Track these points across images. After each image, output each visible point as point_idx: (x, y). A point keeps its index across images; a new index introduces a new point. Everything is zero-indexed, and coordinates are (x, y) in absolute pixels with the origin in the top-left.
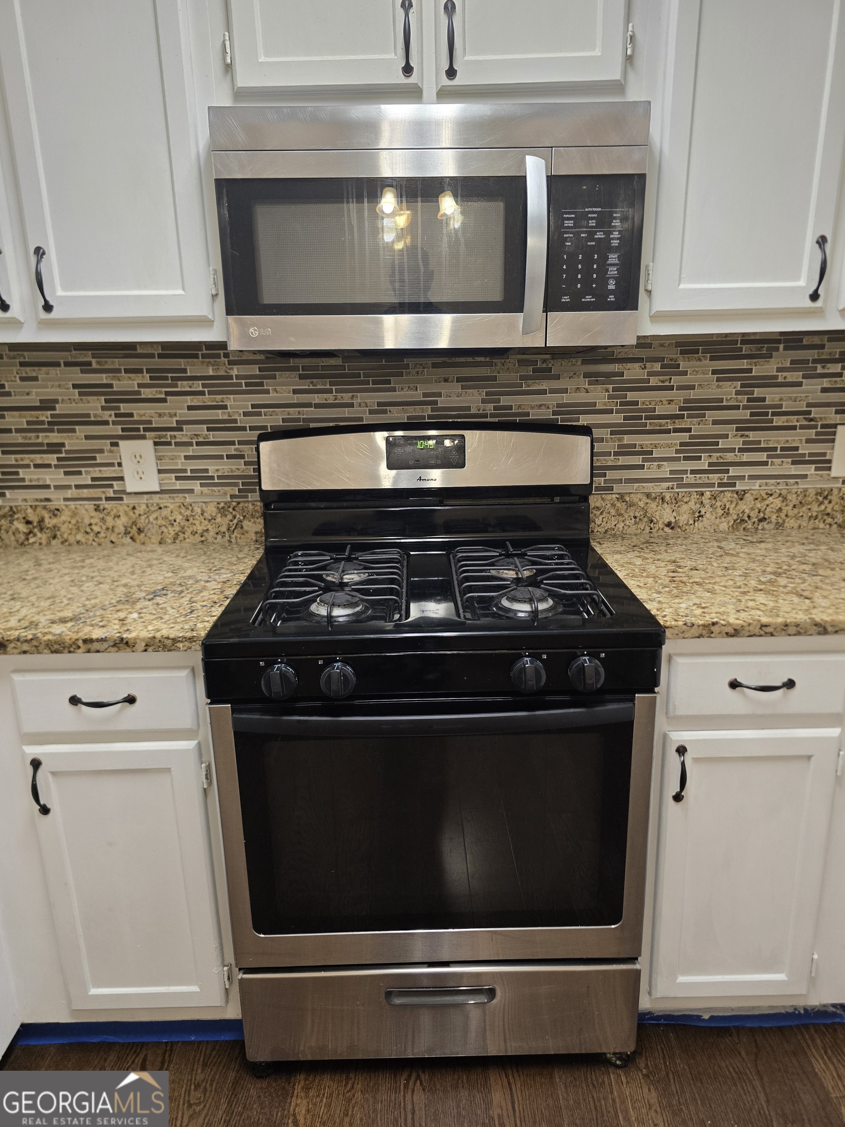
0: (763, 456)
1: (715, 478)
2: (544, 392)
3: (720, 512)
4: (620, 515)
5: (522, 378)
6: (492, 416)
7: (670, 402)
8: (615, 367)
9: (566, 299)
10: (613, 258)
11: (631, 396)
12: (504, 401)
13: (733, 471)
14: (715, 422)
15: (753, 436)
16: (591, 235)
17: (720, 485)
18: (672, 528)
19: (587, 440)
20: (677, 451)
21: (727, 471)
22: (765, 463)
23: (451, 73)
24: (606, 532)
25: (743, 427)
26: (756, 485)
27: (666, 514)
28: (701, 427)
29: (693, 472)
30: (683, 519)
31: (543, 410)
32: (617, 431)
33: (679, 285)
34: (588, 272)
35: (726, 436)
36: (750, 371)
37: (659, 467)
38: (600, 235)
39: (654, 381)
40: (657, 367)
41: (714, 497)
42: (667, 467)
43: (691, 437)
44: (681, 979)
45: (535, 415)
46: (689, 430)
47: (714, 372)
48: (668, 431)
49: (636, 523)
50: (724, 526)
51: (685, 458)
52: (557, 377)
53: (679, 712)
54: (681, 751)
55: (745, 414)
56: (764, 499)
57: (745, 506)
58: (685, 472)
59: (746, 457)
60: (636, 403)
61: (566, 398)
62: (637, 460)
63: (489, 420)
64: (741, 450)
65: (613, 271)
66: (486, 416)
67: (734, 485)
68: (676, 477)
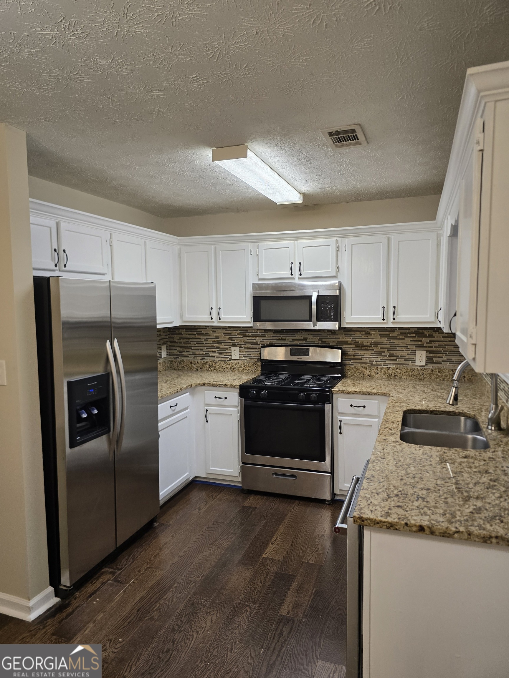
0: (395, 358)
1: (382, 363)
2: (334, 338)
3: (383, 373)
4: (355, 372)
5: (328, 335)
6: (321, 344)
7: (368, 342)
8: (353, 333)
9: (322, 320)
10: (332, 311)
11: (357, 340)
12: (323, 340)
13: (387, 362)
14: (381, 348)
15: (392, 352)
16: (327, 307)
17: (384, 365)
18: (370, 377)
19: (340, 351)
20: (371, 355)
21: (386, 362)
22: (396, 360)
23: (301, 275)
24: (351, 376)
25: (389, 350)
26: (394, 366)
27: (368, 372)
28: (378, 349)
29: (375, 361)
30: (373, 374)
31: (334, 343)
32: (354, 349)
33: (351, 316)
34: (327, 314)
35: (384, 352)
36: (389, 335)
37: (366, 359)
38: (329, 307)
39: (363, 337)
40: (364, 333)
41: (381, 368)
42: (368, 360)
43: (374, 352)
45: (332, 344)
46: (374, 350)
47: (379, 335)
48: (368, 350)
49: (359, 374)
50: (384, 377)
51: (373, 357)
52: (337, 335)
53: (340, 411)
54: (340, 421)
55: (389, 346)
56: (395, 370)
57: (390, 371)
58: (373, 361)
59: (390, 358)
60: (359, 342)
61: (339, 340)
62: (360, 357)
63: (320, 345)
64: (389, 356)
65: (332, 314)
66: (319, 344)
67: (388, 366)
68: (371, 363)
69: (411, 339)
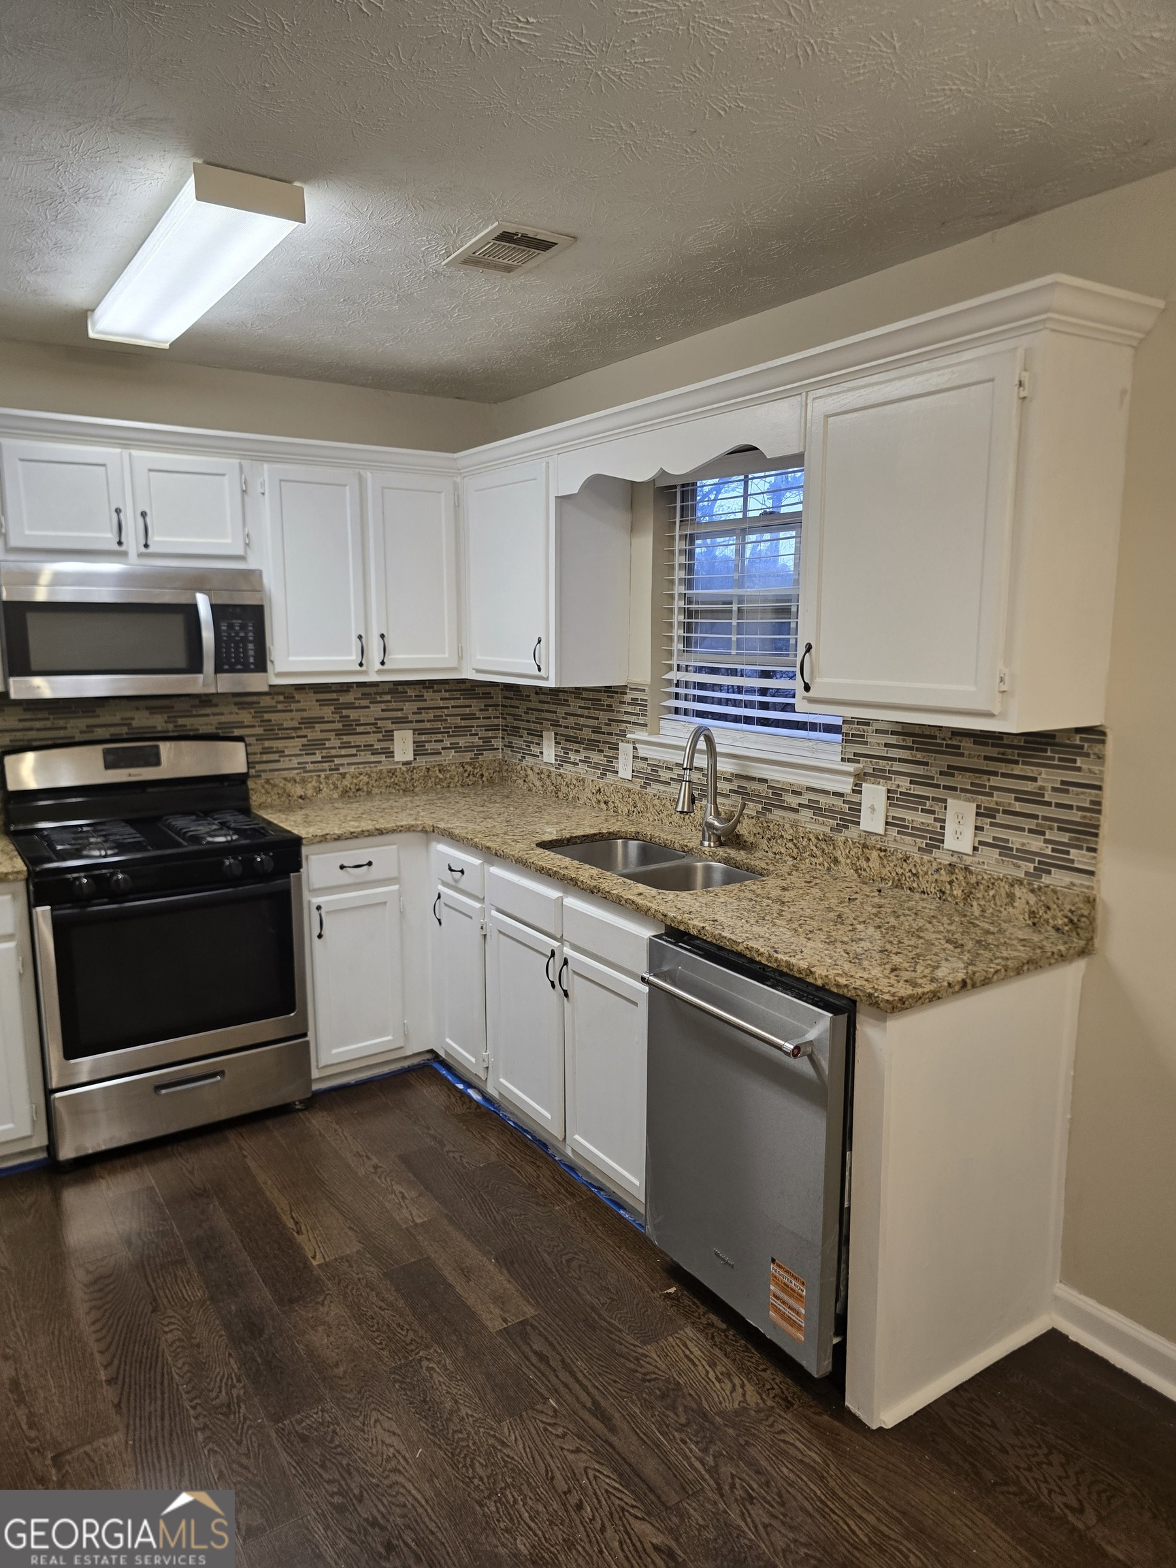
0: (353, 751)
1: (326, 765)
2: (207, 715)
3: (332, 786)
4: (268, 793)
5: (192, 706)
6: (173, 731)
7: (292, 719)
8: (255, 699)
9: (226, 667)
10: (251, 646)
11: (266, 716)
12: (181, 721)
13: (337, 761)
14: (321, 731)
15: (345, 738)
16: (237, 634)
17: (330, 770)
18: (303, 799)
19: (241, 745)
20: (301, 750)
21: (333, 761)
22: (355, 755)
23: (146, 546)
24: (260, 805)
25: (339, 734)
26: (352, 769)
27: (299, 790)
28: (314, 734)
29: (312, 763)
30: (310, 792)
31: (209, 727)
32: (260, 739)
33: (289, 656)
34: (237, 653)
35: (329, 740)
36: (338, 700)
37: (290, 760)
38: (242, 634)
39: (280, 707)
40: (281, 698)
41: (327, 777)
42: (295, 761)
43: (308, 741)
44: (334, 1051)
45: (203, 730)
46: (306, 736)
47: (317, 701)
48: (293, 738)
49: (279, 798)
50: (336, 796)
51: (306, 754)
52: (216, 705)
53: (316, 886)
54: (319, 908)
55: (339, 726)
56: (357, 777)
57: (346, 782)
58: (307, 763)
59: (343, 752)
60: (270, 721)
61: (223, 719)
62: (275, 757)
63: (171, 734)
64: (340, 748)
65: (251, 653)
66: (168, 732)
67: (338, 769)
68: (302, 767)
69: (383, 706)
